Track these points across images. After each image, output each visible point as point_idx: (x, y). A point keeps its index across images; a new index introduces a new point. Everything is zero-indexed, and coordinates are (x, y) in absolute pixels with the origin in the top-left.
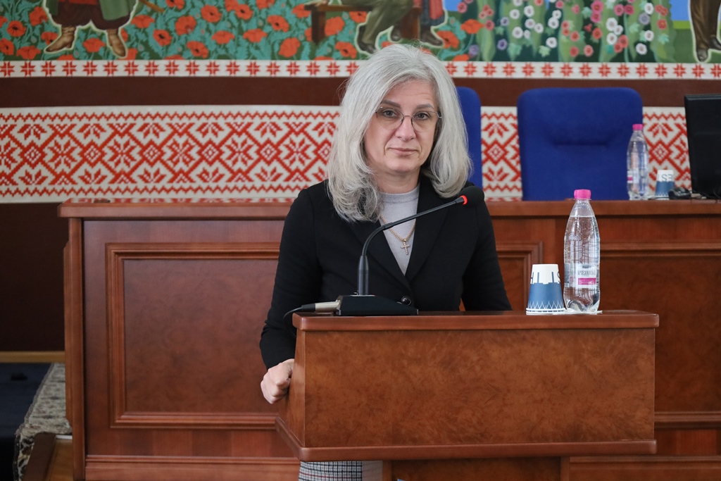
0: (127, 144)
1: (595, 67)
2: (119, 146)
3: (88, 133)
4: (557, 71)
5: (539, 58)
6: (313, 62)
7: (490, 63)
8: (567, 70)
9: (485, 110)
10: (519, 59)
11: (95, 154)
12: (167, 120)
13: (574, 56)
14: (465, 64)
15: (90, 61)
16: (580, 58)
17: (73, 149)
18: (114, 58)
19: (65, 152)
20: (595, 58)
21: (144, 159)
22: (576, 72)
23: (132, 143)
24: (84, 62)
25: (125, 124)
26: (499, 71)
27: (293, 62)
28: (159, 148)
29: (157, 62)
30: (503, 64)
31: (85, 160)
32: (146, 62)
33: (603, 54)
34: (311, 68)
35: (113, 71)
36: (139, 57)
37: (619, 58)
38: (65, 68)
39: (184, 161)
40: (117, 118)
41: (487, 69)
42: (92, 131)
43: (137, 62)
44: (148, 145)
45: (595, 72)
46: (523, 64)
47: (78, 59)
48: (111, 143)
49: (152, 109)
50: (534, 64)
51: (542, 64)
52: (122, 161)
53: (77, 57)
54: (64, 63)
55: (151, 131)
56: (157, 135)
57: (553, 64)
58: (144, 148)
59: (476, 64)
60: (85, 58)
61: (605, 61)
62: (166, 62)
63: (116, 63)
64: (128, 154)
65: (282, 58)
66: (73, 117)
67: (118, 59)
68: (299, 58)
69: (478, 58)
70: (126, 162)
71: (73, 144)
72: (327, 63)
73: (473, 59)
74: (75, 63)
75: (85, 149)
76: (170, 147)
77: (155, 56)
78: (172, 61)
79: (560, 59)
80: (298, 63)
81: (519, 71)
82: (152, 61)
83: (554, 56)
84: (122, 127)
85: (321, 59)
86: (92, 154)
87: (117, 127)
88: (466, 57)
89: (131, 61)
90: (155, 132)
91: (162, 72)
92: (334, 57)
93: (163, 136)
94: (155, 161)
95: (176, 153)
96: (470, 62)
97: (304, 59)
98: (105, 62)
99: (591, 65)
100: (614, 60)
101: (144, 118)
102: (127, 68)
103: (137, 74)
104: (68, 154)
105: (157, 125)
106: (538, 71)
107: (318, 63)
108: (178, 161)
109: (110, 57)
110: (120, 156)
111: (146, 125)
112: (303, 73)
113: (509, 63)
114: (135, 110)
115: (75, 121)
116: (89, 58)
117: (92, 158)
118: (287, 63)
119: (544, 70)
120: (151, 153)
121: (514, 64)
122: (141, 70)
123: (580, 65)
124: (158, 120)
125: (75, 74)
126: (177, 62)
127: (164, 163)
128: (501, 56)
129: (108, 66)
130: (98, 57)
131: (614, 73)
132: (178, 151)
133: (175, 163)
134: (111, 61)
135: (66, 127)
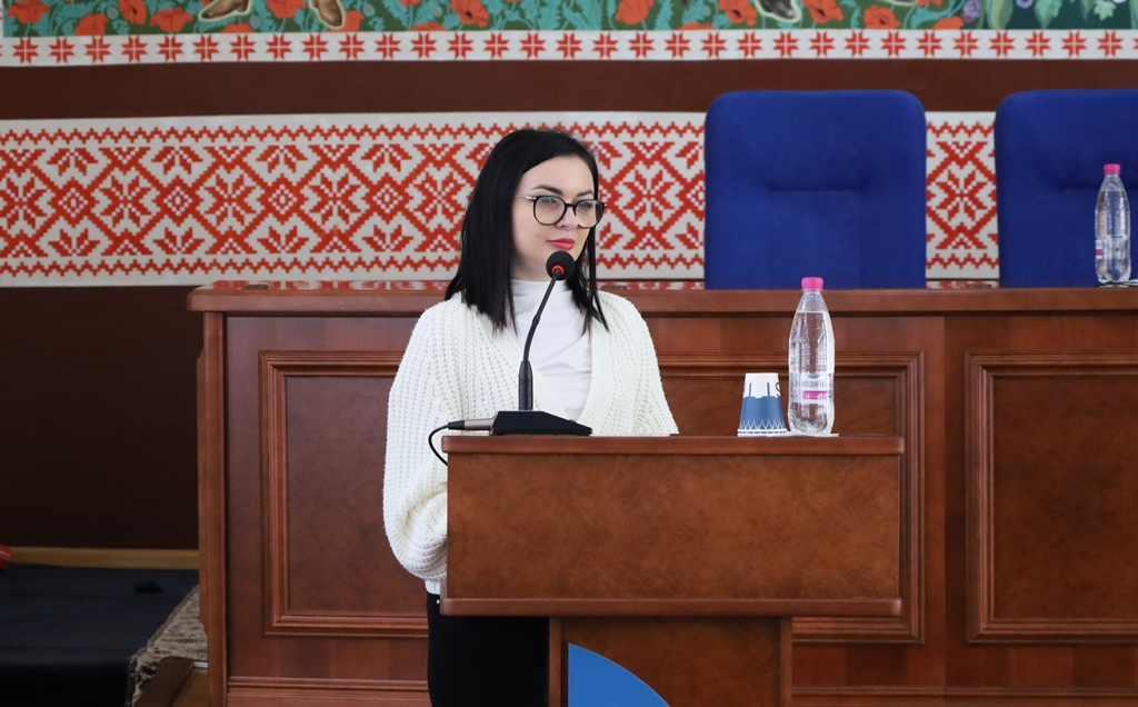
0: (344, 181)
2: (329, 185)
3: (276, 161)
4: (1128, 46)
5: (1093, 22)
6: (677, 33)
7: (1002, 32)
10: (1057, 25)
11: (288, 199)
12: (415, 138)
14: (957, 34)
15: (279, 35)
17: (249, 190)
19: (234, 196)
21: (375, 208)
23: (353, 180)
24: (269, 37)
25: (340, 146)
27: (641, 33)
28: (401, 189)
29: (397, 36)
31: (269, 209)
32: (378, 36)
34: (672, 45)
35: (320, 51)
36: (365, 26)
38: (236, 47)
39: (445, 211)
40: (326, 136)
41: (995, 43)
42: (282, 159)
43: (361, 36)
44: (381, 184)
47: (258, 31)
48: (316, 181)
49: (389, 120)
50: (1084, 33)
51: (1100, 33)
52: (335, 211)
53: (255, 27)
54: (233, 37)
55: (387, 157)
56: (397, 165)
58: (374, 189)
59: (976, 33)
60: (270, 29)
62: (413, 35)
63: (325, 36)
64: (345, 199)
65: (621, 26)
66: (249, 134)
68: (651, 27)
69: (981, 23)
70: (341, 213)
71: (248, 182)
72: (703, 34)
73: (972, 24)
74: (252, 37)
75: (270, 190)
76: (421, 187)
77: (393, 25)
78: (424, 33)
79: (1133, 24)
80: (650, 35)
81: (1057, 47)
82: (388, 34)
83: (1123, 18)
84: (335, 152)
85: (691, 27)
86: (282, 200)
87: (326, 151)
88: (958, 21)
89: (351, 34)
90: (393, 160)
91: (406, 53)
92: (714, 24)
93: (408, 167)
94: (394, 212)
95: (430, 198)
96: (966, 32)
97: (661, 28)
98: (305, 36)
101: (374, 135)
102: (345, 46)
103: (362, 57)
104: (240, 200)
105: (397, 148)
106: (1092, 46)
107: (687, 34)
108: (434, 212)
109: (314, 26)
110: (331, 203)
111: (377, 148)
112: (660, 53)
113: (1038, 31)
114: (358, 120)
115: (253, 140)
116: (277, 30)
117: (282, 206)
118: (630, 35)
120: (387, 197)
122: (370, 49)
124: (398, 139)
125: (253, 58)
126: (433, 35)
127: (409, 216)
129: (311, 42)
130: (293, 27)
132: (435, 194)
133: (430, 216)
134: (315, 35)
135: (237, 152)
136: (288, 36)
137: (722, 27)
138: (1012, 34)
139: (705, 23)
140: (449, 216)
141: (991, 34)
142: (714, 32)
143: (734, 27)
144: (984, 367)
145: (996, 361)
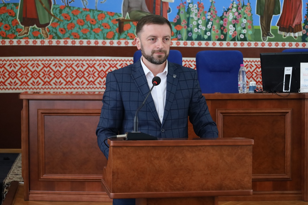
0: (49, 71)
1: (225, 43)
2: (45, 71)
3: (34, 66)
4: (210, 45)
5: (204, 39)
6: (119, 40)
7: (185, 41)
8: (214, 44)
9: (184, 59)
10: (196, 40)
11: (37, 75)
12: (64, 62)
13: (217, 39)
14: (176, 41)
15: (35, 40)
16: (219, 40)
17: (28, 73)
18: (44, 38)
19: (25, 74)
20: (225, 40)
21: (55, 76)
22: (218, 45)
23: (51, 71)
24: (33, 40)
25: (48, 63)
26: (189, 44)
27: (112, 40)
28: (61, 72)
29: (60, 40)
30: (191, 42)
31: (33, 77)
32: (56, 40)
33: (228, 38)
34: (118, 43)
35: (44, 43)
36: (53, 38)
37: (233, 40)
38: (25, 42)
39: (70, 77)
40: (45, 61)
41: (184, 44)
42: (35, 66)
43: (52, 40)
44: (57, 71)
45: (225, 45)
46: (198, 42)
47: (30, 39)
48: (43, 71)
49: (58, 58)
50: (202, 42)
51: (205, 42)
52: (47, 77)
53: (30, 38)
54: (25, 40)
55: (58, 66)
56: (60, 67)
57: (209, 42)
58: (55, 72)
59: (180, 41)
60: (33, 38)
61: (228, 41)
62: (64, 40)
63: (45, 40)
64: (49, 74)
65: (107, 39)
66: (28, 61)
67: (45, 39)
68: (114, 39)
69: (181, 39)
70: (48, 77)
71: (28, 71)
72: (124, 41)
73: (179, 40)
74: (29, 40)
75: (33, 73)
76: (65, 72)
77: (59, 38)
78: (66, 40)
79: (212, 40)
80: (114, 41)
81: (196, 44)
82: (58, 40)
83: (209, 39)
84: (47, 65)
85: (122, 39)
86: (35, 75)
87: (45, 64)
88: (177, 39)
89: (50, 40)
90: (59, 66)
91: (62, 44)
92: (127, 39)
93: (62, 68)
94: (59, 77)
95: (67, 74)
96: (178, 41)
97: (116, 39)
98: (40, 40)
99: (223, 42)
100: (232, 40)
101: (55, 61)
102: (49, 42)
103: (53, 45)
104: (26, 75)
105: (60, 64)
106: (203, 44)
107: (121, 41)
108: (68, 77)
109: (42, 38)
110: (46, 75)
111: (56, 64)
112: (115, 44)
113: (193, 41)
114: (52, 58)
115: (29, 62)
116: (34, 38)
117: (35, 76)
118: (109, 41)
119: (206, 44)
120: (58, 74)
121: (195, 42)
122: (54, 43)
123: (219, 42)
124: (60, 62)
125: (29, 44)
126: (68, 40)
127: (63, 78)
128: (190, 38)
129: (42, 41)
130: (38, 38)
131: (232, 45)
132: (68, 74)
133: (67, 78)
134: (43, 40)
135: (26, 64)
136: (37, 40)
137: (128, 39)
138: (187, 42)
139: (125, 38)
140: (71, 78)
141: (183, 42)
142: (127, 40)
143: (131, 39)
144: (221, 113)
145: (224, 111)
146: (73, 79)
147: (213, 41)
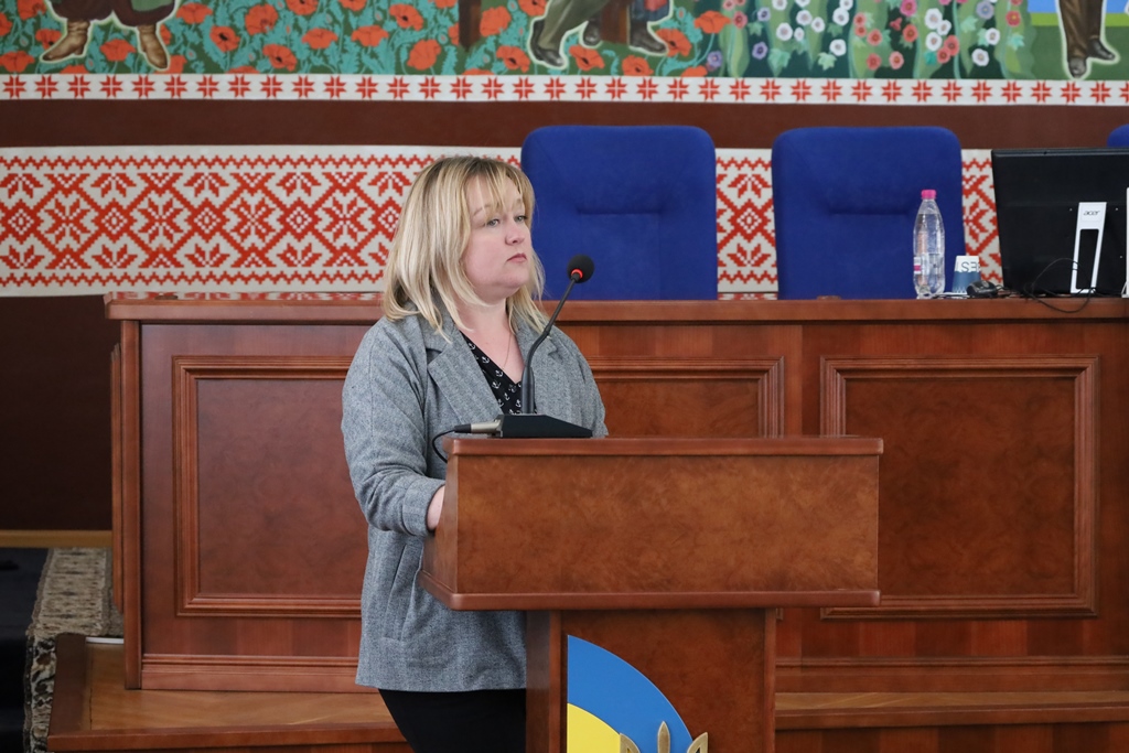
0: (169, 205)
1: (906, 85)
2: (156, 208)
3: (109, 187)
4: (846, 92)
5: (818, 72)
6: (461, 77)
7: (740, 80)
8: (863, 91)
10: (785, 73)
11: (119, 221)
12: (232, 168)
13: (874, 69)
14: (701, 81)
15: (111, 76)
16: (882, 73)
17: (84, 212)
18: (149, 70)
19: (71, 218)
20: (906, 72)
21: (196, 229)
22: (877, 94)
23: (177, 204)
24: (103, 77)
25: (165, 175)
26: (755, 90)
27: (430, 77)
28: (219, 212)
29: (216, 77)
30: (762, 81)
31: (102, 229)
32: (199, 77)
33: (918, 69)
34: (456, 88)
35: (148, 90)
36: (188, 69)
37: (944, 72)
38: (73, 86)
39: (258, 232)
40: (153, 165)
41: (734, 90)
42: (114, 185)
43: (184, 77)
44: (202, 208)
45: (907, 94)
46: (793, 82)
47: (93, 72)
48: (144, 205)
49: (209, 151)
50: (809, 82)
51: (823, 82)
52: (161, 231)
53: (90, 68)
54: (71, 78)
55: (207, 185)
56: (215, 191)
57: (840, 82)
58: (195, 212)
59: (718, 81)
60: (103, 71)
61: (922, 77)
62: (231, 77)
63: (152, 78)
64: (170, 221)
65: (413, 71)
66: (84, 163)
67: (156, 72)
68: (439, 72)
69: (722, 72)
70: (166, 233)
71: (84, 205)
72: (484, 79)
73: (714, 73)
74: (87, 77)
75: (103, 213)
76: (236, 211)
77: (213, 68)
78: (240, 76)
79: (851, 74)
80: (438, 79)
81: (786, 91)
82: (208, 76)
83: (841, 68)
84: (160, 179)
85: (473, 73)
86: (114, 221)
87: (153, 178)
88: (704, 71)
89: (176, 76)
90: (212, 187)
91: (224, 93)
92: (493, 70)
93: (225, 193)
94: (213, 232)
95: (245, 220)
96: (709, 79)
97: (447, 73)
98: (135, 77)
99: (900, 82)
100: (937, 75)
101: (195, 165)
102: (170, 86)
103: (185, 96)
104: (76, 221)
105: (215, 176)
106: (816, 92)
107: (470, 79)
108: (248, 232)
109: (143, 68)
110: (157, 224)
111: (198, 176)
112: (446, 95)
113: (770, 80)
114: (181, 151)
115: (88, 168)
116: (109, 71)
117: (114, 227)
118: (421, 79)
119: (826, 91)
120: (207, 219)
121: (779, 81)
122: (192, 89)
123: (884, 82)
124: (217, 168)
125: (88, 96)
126: (248, 77)
127: (226, 236)
128: (758, 68)
129: (140, 83)
130: (123, 69)
131: (937, 94)
132: (249, 217)
133: (244, 236)
134: (144, 76)
135: (74, 179)
136: (120, 77)
137: (499, 73)
138: (748, 81)
139: (485, 69)
140: (262, 236)
141: (731, 81)
142: (493, 77)
143: (510, 73)
146: (269, 238)
147: (855, 77)
